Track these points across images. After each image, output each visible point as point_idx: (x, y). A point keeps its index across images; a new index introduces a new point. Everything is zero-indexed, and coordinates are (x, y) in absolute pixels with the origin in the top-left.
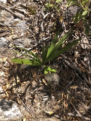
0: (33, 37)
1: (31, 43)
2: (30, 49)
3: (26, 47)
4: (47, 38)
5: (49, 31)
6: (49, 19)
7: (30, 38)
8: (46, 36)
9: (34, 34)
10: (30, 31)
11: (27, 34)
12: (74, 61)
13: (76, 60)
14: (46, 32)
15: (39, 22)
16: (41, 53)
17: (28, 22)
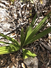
0: (12, 22)
1: (10, 27)
2: (9, 32)
3: (5, 31)
4: (24, 23)
5: (25, 17)
6: (25, 8)
7: (9, 23)
8: (24, 21)
9: (13, 20)
10: (10, 17)
11: (7, 19)
12: (48, 42)
13: (49, 41)
14: (23, 18)
15: (17, 11)
16: (20, 36)
17: (8, 10)
